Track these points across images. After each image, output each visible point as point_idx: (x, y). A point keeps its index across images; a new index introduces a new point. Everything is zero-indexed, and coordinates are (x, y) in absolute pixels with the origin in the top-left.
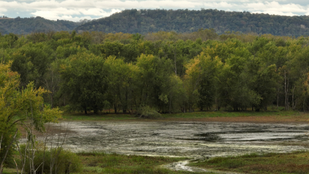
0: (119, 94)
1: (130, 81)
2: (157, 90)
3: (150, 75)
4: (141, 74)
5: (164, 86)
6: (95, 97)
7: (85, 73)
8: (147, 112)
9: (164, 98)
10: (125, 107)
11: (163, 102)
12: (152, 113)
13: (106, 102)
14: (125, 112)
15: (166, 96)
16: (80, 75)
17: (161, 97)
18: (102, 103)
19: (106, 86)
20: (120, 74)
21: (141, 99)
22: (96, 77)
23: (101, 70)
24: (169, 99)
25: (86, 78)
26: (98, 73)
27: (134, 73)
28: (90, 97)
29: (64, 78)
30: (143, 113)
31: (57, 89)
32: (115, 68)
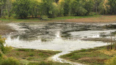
0: (34, 11)
1: (38, 6)
2: (48, 9)
3: (45, 4)
4: (42, 3)
5: (50, 8)
6: (25, 12)
7: (21, 3)
8: (44, 18)
9: (50, 12)
10: (36, 16)
11: (50, 14)
12: (46, 19)
13: (29, 14)
14: (36, 17)
15: (51, 12)
16: (19, 4)
17: (49, 12)
18: (27, 14)
19: (29, 8)
20: (34, 4)
21: (42, 13)
22: (25, 5)
23: (27, 2)
24: (52, 12)
25: (21, 5)
26: (26, 3)
27: (39, 3)
28: (23, 12)
29: (13, 5)
30: (43, 19)
31: (10, 9)
32: (32, 1)
